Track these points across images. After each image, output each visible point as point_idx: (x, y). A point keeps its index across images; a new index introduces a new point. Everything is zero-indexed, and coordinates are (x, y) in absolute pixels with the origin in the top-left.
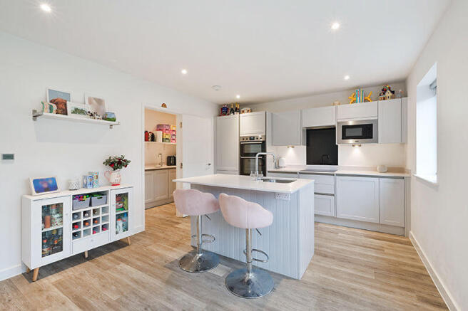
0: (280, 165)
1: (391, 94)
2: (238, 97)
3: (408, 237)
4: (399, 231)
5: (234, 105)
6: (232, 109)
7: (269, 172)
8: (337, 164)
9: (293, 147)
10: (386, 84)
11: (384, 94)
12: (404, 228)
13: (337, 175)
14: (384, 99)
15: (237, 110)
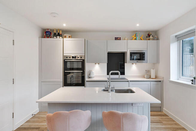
0: (91, 76)
1: (152, 37)
2: (64, 25)
3: (162, 112)
4: (159, 109)
5: (57, 30)
6: (55, 34)
7: (87, 81)
8: (124, 74)
9: (99, 64)
10: (149, 32)
11: (149, 37)
12: (161, 107)
13: (130, 81)
14: (149, 40)
15: (59, 35)
